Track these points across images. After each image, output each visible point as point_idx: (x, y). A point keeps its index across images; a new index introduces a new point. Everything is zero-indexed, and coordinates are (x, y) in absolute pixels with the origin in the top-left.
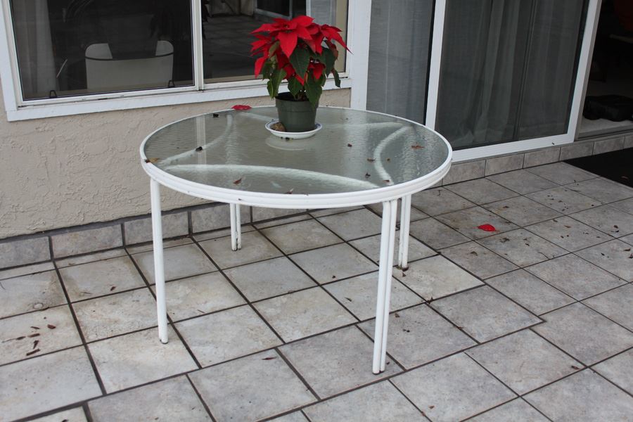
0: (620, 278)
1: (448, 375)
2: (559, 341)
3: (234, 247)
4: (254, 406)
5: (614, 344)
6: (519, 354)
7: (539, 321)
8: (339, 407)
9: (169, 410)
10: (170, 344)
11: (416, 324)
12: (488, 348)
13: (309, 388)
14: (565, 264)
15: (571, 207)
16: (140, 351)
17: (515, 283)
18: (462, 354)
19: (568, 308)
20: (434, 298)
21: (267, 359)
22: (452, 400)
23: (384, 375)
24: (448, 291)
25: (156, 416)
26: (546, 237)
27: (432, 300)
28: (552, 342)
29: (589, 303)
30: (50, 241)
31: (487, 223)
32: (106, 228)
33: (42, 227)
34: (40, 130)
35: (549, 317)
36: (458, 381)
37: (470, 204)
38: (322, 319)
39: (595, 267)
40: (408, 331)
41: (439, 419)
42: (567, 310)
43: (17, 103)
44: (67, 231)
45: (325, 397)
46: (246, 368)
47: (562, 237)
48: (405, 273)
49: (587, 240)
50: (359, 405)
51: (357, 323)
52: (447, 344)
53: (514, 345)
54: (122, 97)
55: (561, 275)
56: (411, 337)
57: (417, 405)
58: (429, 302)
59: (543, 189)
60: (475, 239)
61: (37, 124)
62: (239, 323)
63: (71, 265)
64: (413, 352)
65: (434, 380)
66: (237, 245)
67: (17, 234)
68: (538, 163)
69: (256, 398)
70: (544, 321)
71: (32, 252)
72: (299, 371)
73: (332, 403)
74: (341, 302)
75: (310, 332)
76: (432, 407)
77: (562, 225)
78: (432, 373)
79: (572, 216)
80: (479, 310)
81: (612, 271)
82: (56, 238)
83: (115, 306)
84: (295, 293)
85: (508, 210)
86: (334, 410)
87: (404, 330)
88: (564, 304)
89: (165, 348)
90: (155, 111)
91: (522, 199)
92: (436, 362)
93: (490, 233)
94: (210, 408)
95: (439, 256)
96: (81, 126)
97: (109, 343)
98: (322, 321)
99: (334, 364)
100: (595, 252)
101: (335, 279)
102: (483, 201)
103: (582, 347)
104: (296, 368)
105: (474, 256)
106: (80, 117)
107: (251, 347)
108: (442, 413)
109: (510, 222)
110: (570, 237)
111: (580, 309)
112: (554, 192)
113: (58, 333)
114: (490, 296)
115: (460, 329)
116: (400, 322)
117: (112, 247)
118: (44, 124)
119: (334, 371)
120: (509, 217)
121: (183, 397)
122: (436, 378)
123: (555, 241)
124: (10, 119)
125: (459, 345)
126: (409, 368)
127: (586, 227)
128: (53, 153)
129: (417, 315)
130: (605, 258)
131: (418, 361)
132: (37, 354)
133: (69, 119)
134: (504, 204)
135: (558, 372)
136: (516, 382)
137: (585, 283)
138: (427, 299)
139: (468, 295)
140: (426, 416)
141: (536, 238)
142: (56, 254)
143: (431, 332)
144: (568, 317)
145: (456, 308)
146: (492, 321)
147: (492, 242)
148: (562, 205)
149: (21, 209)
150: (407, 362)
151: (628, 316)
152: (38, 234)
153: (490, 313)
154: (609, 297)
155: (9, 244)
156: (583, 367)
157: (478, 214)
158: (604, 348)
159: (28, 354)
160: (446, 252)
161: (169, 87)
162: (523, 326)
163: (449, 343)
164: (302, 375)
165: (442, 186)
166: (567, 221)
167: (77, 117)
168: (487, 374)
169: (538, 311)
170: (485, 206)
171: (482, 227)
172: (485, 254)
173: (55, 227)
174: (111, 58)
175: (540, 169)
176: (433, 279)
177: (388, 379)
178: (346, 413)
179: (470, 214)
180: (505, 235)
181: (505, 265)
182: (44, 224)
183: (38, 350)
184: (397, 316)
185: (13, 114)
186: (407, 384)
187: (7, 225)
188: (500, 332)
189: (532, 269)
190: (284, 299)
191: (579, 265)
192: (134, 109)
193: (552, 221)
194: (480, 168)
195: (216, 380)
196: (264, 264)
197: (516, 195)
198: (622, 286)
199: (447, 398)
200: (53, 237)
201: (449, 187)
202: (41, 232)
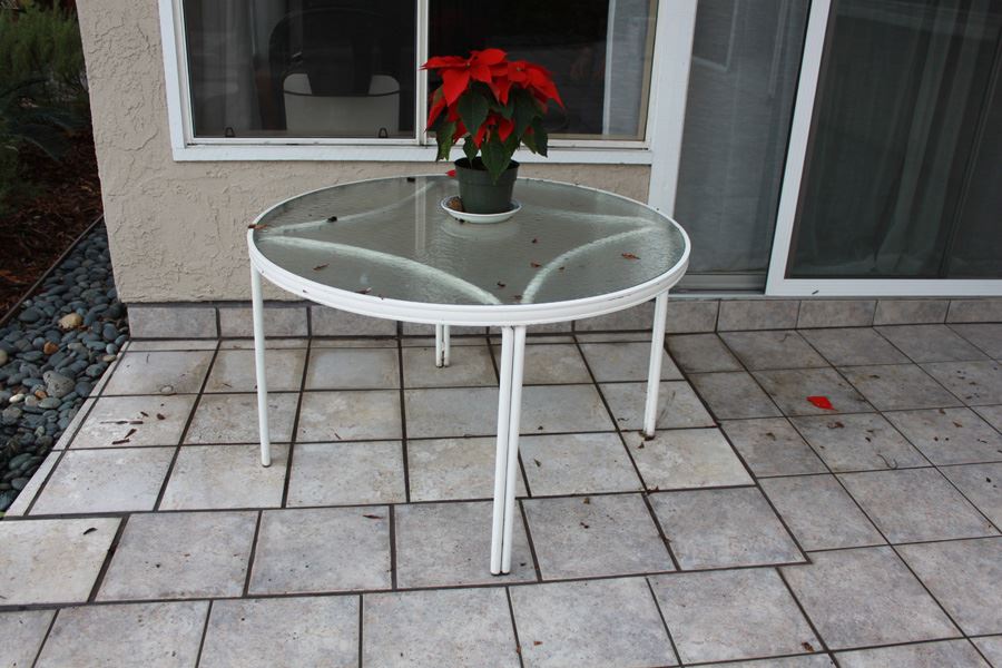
0: (992, 524)
1: (596, 604)
2: (811, 598)
3: (438, 362)
4: (309, 572)
5: (902, 627)
6: (730, 601)
7: (800, 559)
8: (412, 605)
9: (209, 549)
10: (272, 468)
11: (606, 519)
12: (688, 580)
13: (393, 569)
14: (909, 482)
15: (986, 395)
16: (231, 469)
17: (805, 493)
18: (642, 579)
19: (864, 552)
20: (660, 488)
21: (370, 517)
22: (576, 641)
23: (505, 580)
24: (690, 483)
25: (189, 551)
26: (908, 433)
27: (657, 490)
28: (799, 597)
29: (907, 552)
30: (218, 314)
31: (825, 395)
32: (287, 310)
33: (208, 296)
34: (212, 175)
35: (820, 559)
36: (605, 617)
37: (821, 362)
38: (480, 481)
39: (959, 497)
40: (587, 527)
41: (536, 663)
42: (861, 555)
43: (185, 139)
44: (240, 305)
45: (404, 587)
46: (336, 522)
47: (936, 439)
48: (646, 443)
49: (978, 452)
50: (440, 611)
51: (524, 498)
52: (629, 560)
53: (731, 588)
54: (316, 144)
55: (890, 497)
56: (585, 536)
57: (520, 633)
58: (650, 492)
59: (958, 360)
60: (789, 415)
61: (209, 167)
62: (371, 462)
63: (236, 348)
64: (571, 558)
65: (572, 605)
66: (443, 360)
67: (179, 300)
68: (974, 319)
69: (317, 564)
70: (809, 562)
71: (196, 325)
72: (397, 543)
73: (408, 597)
74: (525, 465)
75: (452, 495)
76: (538, 643)
77: (950, 421)
78: (575, 594)
79: (978, 410)
80: (717, 521)
81: (985, 510)
82: (226, 313)
83: (247, 408)
84: (472, 439)
85: (876, 381)
86: (402, 608)
87: (582, 524)
88: (863, 542)
89: (261, 472)
90: (360, 167)
91: (912, 369)
92: (593, 582)
93: (821, 411)
94: (256, 560)
95: (717, 430)
96: (262, 175)
97: (205, 451)
98: (479, 484)
99: (450, 547)
100: (977, 474)
101: (540, 432)
102: (845, 361)
103: (842, 617)
104: (397, 538)
105: (769, 440)
106: (261, 165)
107: (363, 497)
108: (546, 655)
109: (865, 400)
110: (949, 443)
111: (884, 557)
112: (974, 368)
113: (162, 426)
114: (751, 503)
115: (666, 542)
116: (585, 512)
117: (293, 335)
118: (217, 169)
119: (443, 555)
120: (867, 393)
121: (236, 538)
122: (575, 603)
123: (920, 443)
124: (176, 159)
125: (646, 565)
126: (549, 579)
127: (990, 431)
128: (226, 206)
129: (618, 506)
130: (989, 486)
131: (568, 573)
132: (124, 445)
133: (247, 166)
134: (876, 371)
135: (772, 646)
136: (694, 642)
137: (924, 518)
138: (649, 487)
139: (716, 496)
140: (520, 654)
141: (891, 432)
142: (225, 331)
143: (620, 536)
144: (855, 564)
145: (683, 511)
146: (725, 541)
147: (813, 425)
148: (972, 390)
149: (185, 270)
150: (552, 569)
151: (962, 588)
152: (204, 303)
153: (731, 529)
154: (950, 550)
155: (170, 309)
156: (821, 649)
157: (824, 380)
158: (878, 629)
159: (114, 443)
160: (729, 427)
161: (380, 137)
162: (769, 561)
163: (634, 559)
164: (397, 549)
165: (796, 329)
166: (965, 417)
167: (258, 164)
168: (656, 617)
169: (809, 544)
170: (843, 369)
171: (813, 401)
172: (789, 440)
173: (224, 298)
174: (310, 92)
175: (972, 328)
176: (680, 461)
177: (507, 586)
178: (415, 616)
179: (809, 377)
180: (841, 419)
181: (809, 463)
182: (212, 292)
183: (128, 441)
184: (588, 502)
185: (180, 153)
186: (527, 601)
187: (168, 287)
188: (726, 561)
189: (847, 478)
190: (452, 444)
191: (935, 488)
192: (330, 161)
193: (937, 411)
194: (866, 311)
195: (289, 527)
196: (461, 393)
197: (906, 361)
198: (989, 537)
199: (571, 636)
200: (221, 310)
201: (806, 332)
202: (207, 302)
